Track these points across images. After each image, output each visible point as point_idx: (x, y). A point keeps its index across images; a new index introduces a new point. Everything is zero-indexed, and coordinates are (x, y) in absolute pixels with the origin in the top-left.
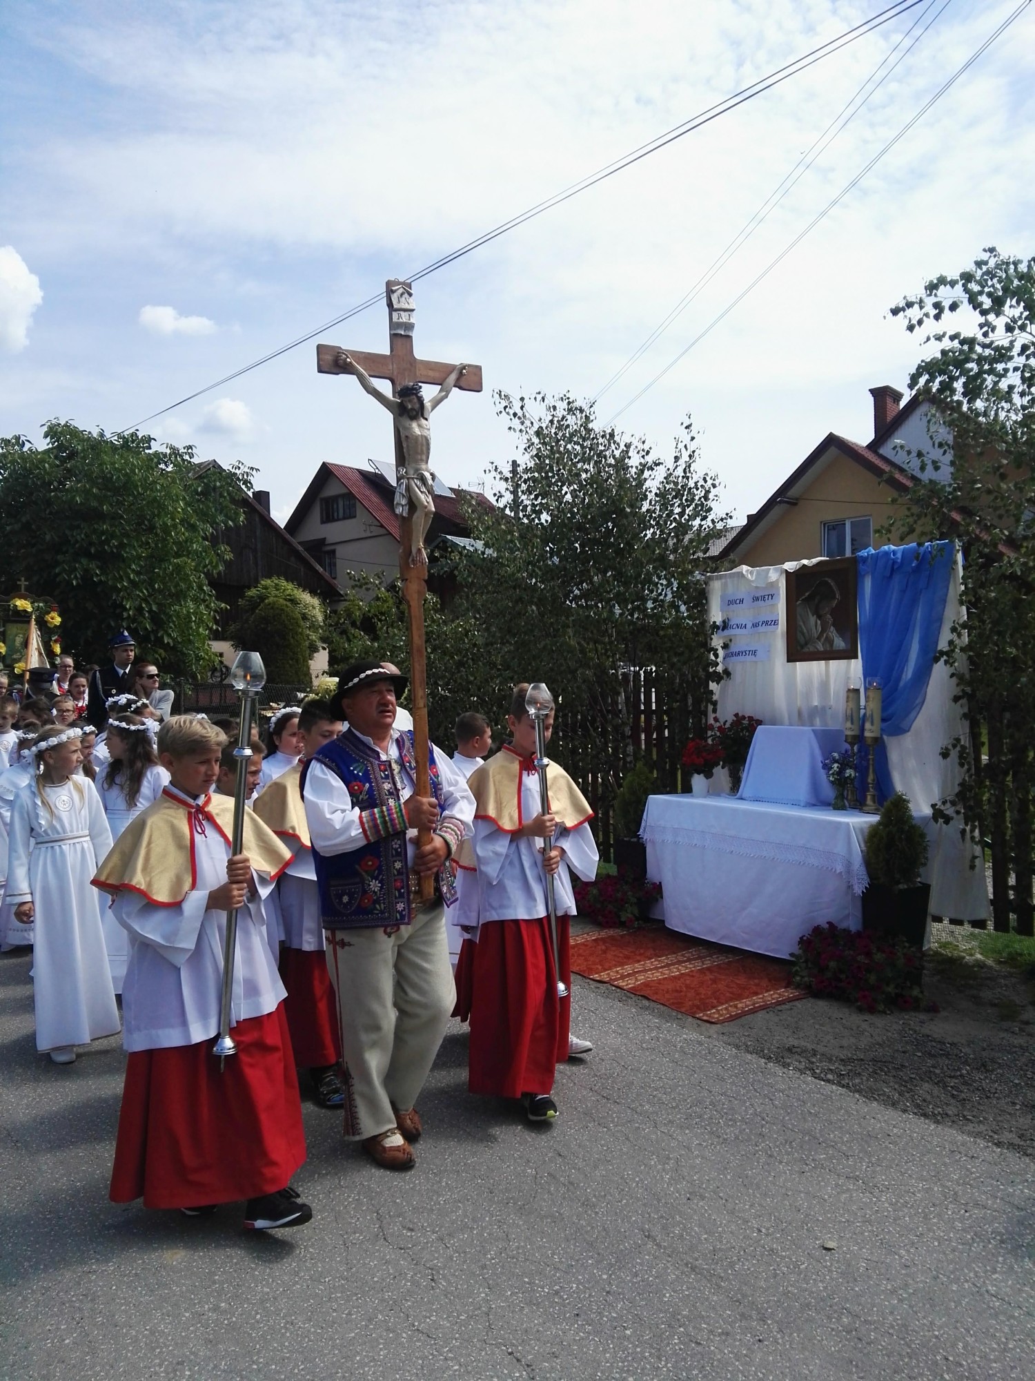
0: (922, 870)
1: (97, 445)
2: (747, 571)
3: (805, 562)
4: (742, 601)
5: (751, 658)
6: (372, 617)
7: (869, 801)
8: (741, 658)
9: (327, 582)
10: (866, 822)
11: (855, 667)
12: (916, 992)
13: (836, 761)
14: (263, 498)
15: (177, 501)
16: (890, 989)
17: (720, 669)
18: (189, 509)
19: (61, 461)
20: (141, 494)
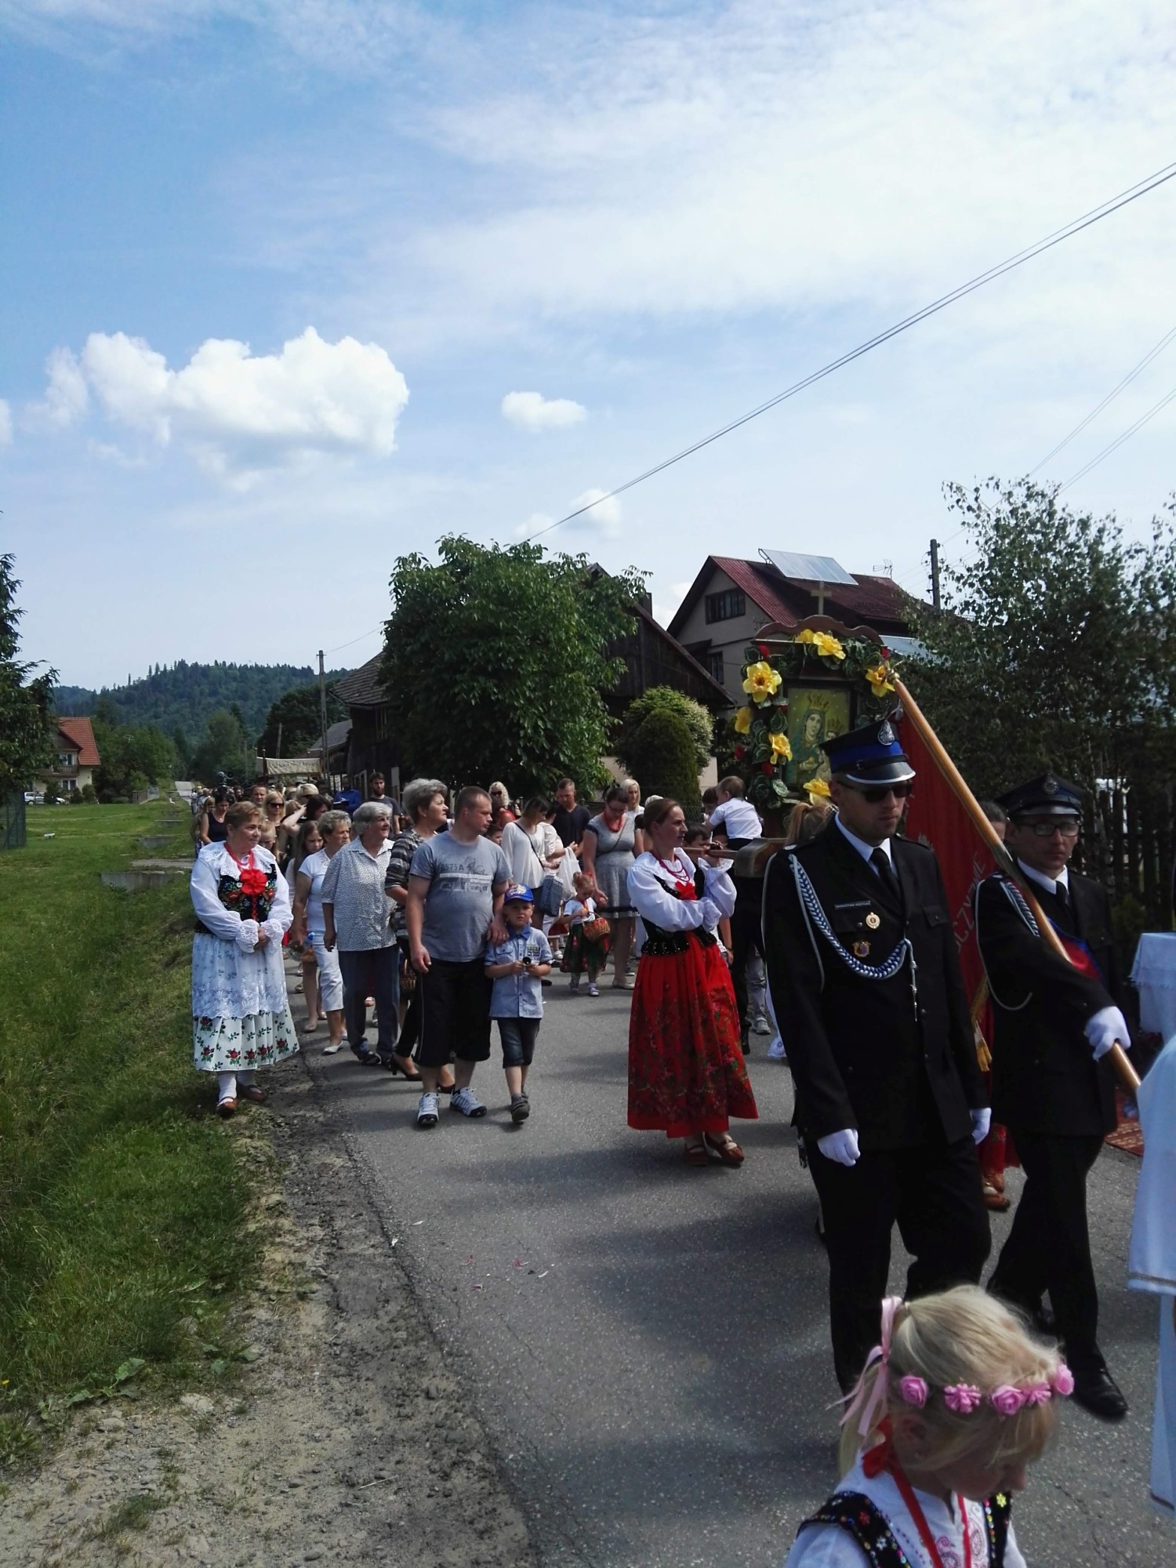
1: (492, 560)
9: (714, 688)
14: (646, 598)
18: (582, 621)
20: (535, 608)
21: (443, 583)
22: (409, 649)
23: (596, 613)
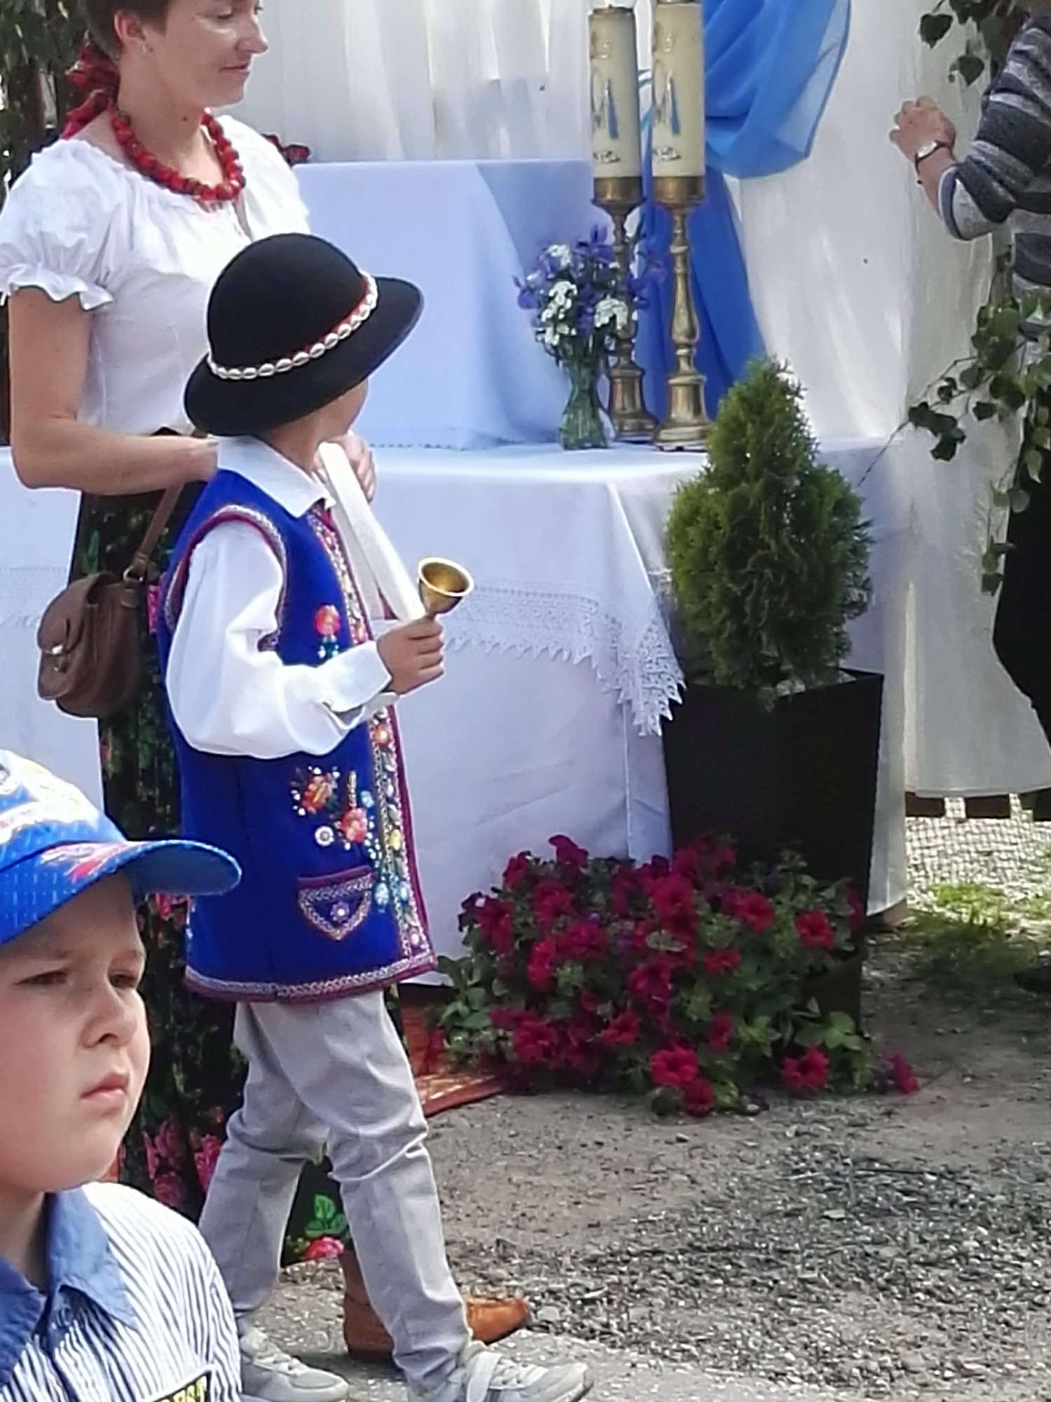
0: (850, 627)
7: (681, 410)
10: (663, 478)
12: (839, 1033)
13: (564, 275)
16: (757, 1031)
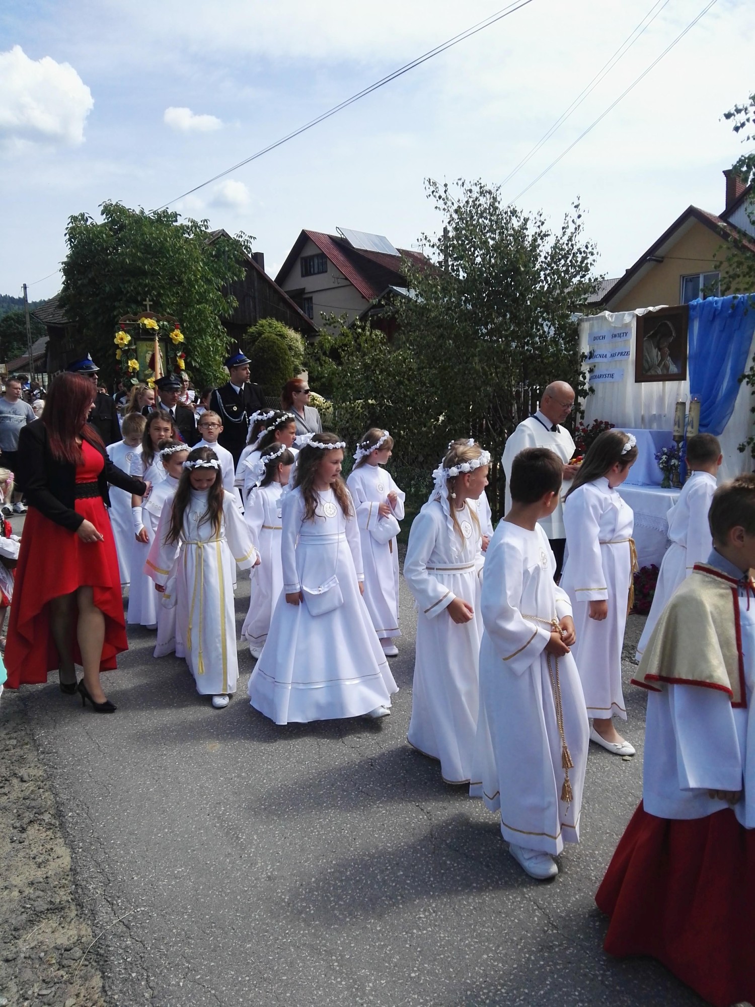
1: (139, 220)
2: (609, 315)
3: (651, 309)
4: (604, 337)
5: (610, 379)
6: (338, 349)
8: (601, 379)
9: (306, 321)
11: (685, 386)
13: (665, 454)
14: (259, 257)
15: (198, 262)
17: (586, 387)
18: (206, 268)
19: (114, 232)
20: (172, 257)
21: (104, 235)
22: (79, 282)
23: (216, 263)
